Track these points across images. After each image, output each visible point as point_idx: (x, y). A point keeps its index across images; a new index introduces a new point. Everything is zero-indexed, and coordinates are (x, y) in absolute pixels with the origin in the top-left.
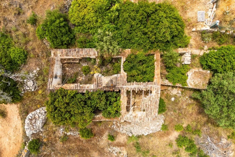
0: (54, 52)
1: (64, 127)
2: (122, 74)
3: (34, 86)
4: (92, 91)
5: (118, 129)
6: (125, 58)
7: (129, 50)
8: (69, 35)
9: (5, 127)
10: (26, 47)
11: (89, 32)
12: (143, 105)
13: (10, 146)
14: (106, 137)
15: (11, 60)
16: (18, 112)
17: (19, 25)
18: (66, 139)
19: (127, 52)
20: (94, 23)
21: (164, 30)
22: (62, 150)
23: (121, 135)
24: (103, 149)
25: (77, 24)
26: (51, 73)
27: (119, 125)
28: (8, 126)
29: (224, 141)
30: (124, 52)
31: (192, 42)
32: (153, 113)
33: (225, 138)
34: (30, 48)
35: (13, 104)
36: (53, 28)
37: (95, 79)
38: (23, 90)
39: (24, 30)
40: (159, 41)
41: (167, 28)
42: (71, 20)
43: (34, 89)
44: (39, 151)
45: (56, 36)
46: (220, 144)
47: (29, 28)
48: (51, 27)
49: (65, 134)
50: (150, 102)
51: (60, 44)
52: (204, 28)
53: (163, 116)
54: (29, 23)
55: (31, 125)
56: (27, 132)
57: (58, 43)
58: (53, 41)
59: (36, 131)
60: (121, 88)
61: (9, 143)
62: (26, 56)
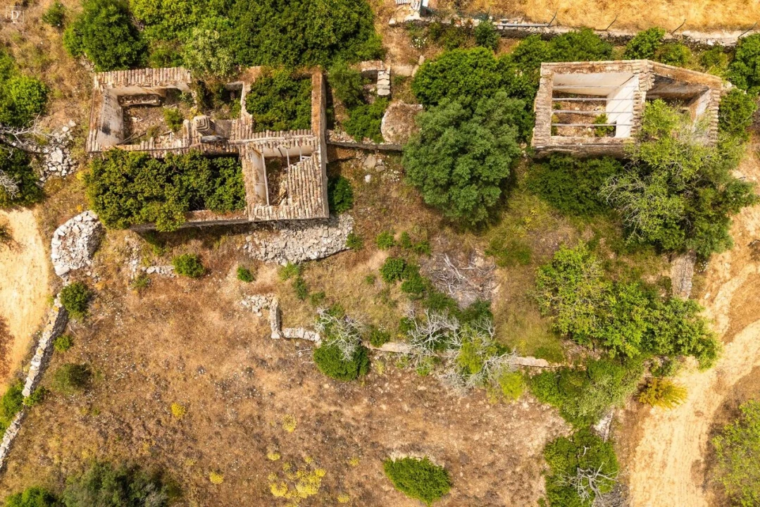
0: (99, 77)
1: (140, 258)
2: (242, 118)
3: (66, 161)
4: (179, 153)
5: (258, 253)
6: (249, 85)
7: (259, 68)
8: (133, 43)
9: (9, 263)
10: (44, 76)
11: (176, 36)
12: (289, 181)
13: (23, 308)
14: (234, 276)
15: (13, 104)
16: (36, 226)
17: (27, 29)
18: (145, 284)
19: (254, 73)
20: (184, 16)
21: (320, 22)
22: (138, 309)
23: (265, 268)
24: (230, 303)
25: (148, 21)
26: (95, 120)
27: (257, 243)
28: (14, 260)
29: (479, 262)
30: (247, 72)
31: (394, 49)
32: (312, 198)
33: (482, 257)
34: (51, 77)
35: (24, 209)
36: (95, 28)
37: (185, 129)
38: (42, 173)
39: (37, 40)
40: (315, 46)
41: (326, 16)
42: (136, 11)
43: (68, 171)
44: (86, 312)
45: (103, 45)
46: (470, 267)
47: (48, 34)
48: (92, 25)
49: (141, 271)
50: (303, 173)
51: (113, 62)
52: (409, 18)
53: (349, 217)
54: (48, 23)
55: (64, 251)
56: (56, 268)
57: (109, 61)
58: (98, 56)
59: (78, 265)
60: (239, 143)
61: (20, 300)
62: (44, 95)
